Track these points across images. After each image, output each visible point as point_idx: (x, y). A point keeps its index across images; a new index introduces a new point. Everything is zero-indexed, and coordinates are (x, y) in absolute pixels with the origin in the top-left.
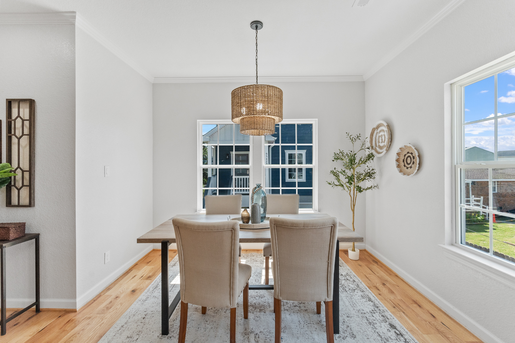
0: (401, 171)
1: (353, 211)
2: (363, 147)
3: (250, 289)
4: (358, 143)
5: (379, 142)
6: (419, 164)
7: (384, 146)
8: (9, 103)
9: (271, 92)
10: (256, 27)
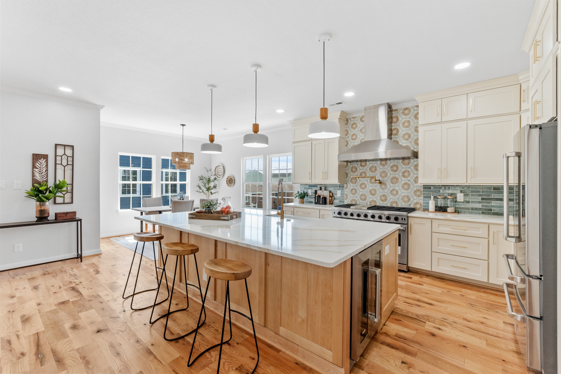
0: (228, 185)
2: (212, 175)
4: (210, 173)
5: (219, 173)
6: (234, 183)
7: (221, 175)
9: (188, 155)
10: (183, 126)
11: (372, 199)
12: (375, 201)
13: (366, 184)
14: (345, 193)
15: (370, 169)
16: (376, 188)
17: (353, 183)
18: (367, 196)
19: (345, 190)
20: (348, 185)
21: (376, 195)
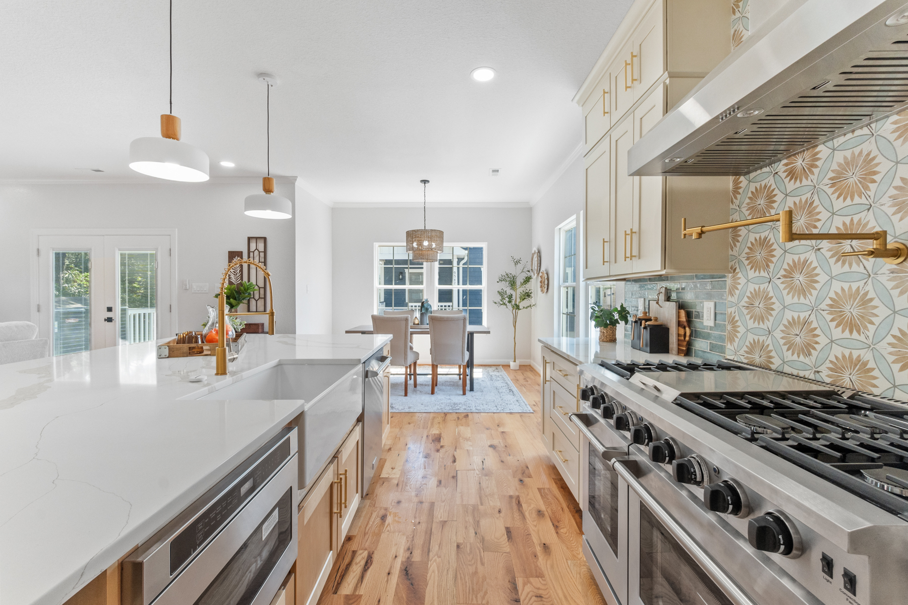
0: (542, 291)
1: (515, 327)
2: (524, 270)
3: (418, 375)
8: (249, 239)
9: (433, 234)
10: (425, 183)
11: (847, 354)
12: (865, 364)
13: (815, 264)
14: (729, 310)
15: (836, 181)
16: (869, 287)
17: (755, 266)
18: (818, 332)
19: (730, 298)
20: (740, 275)
21: (872, 328)
